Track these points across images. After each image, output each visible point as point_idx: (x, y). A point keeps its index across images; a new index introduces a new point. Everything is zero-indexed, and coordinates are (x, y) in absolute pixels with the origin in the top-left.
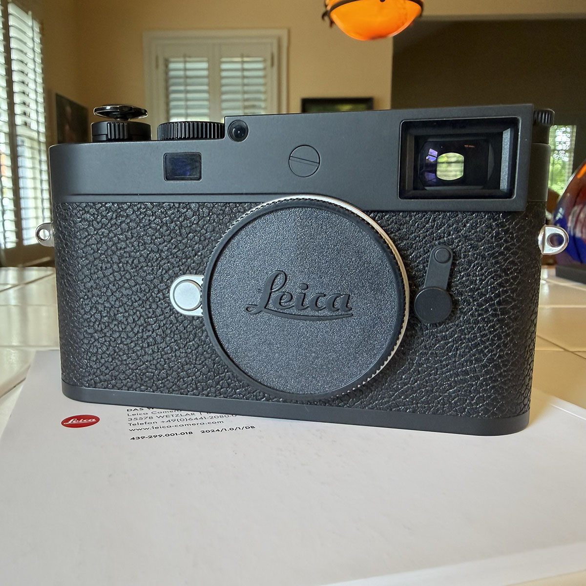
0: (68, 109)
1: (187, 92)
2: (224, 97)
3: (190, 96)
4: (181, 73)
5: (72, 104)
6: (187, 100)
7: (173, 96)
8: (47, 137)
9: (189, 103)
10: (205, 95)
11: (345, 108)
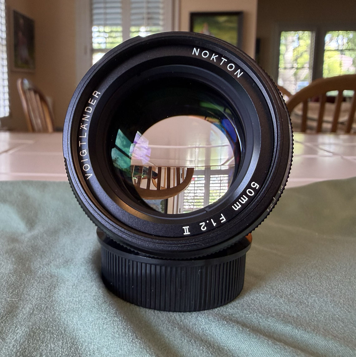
0: (21, 21)
1: (106, 8)
2: (133, 11)
3: (108, 11)
5: (24, 17)
6: (106, 14)
7: (95, 11)
8: (7, 41)
9: (108, 17)
10: (119, 11)
11: (222, 19)
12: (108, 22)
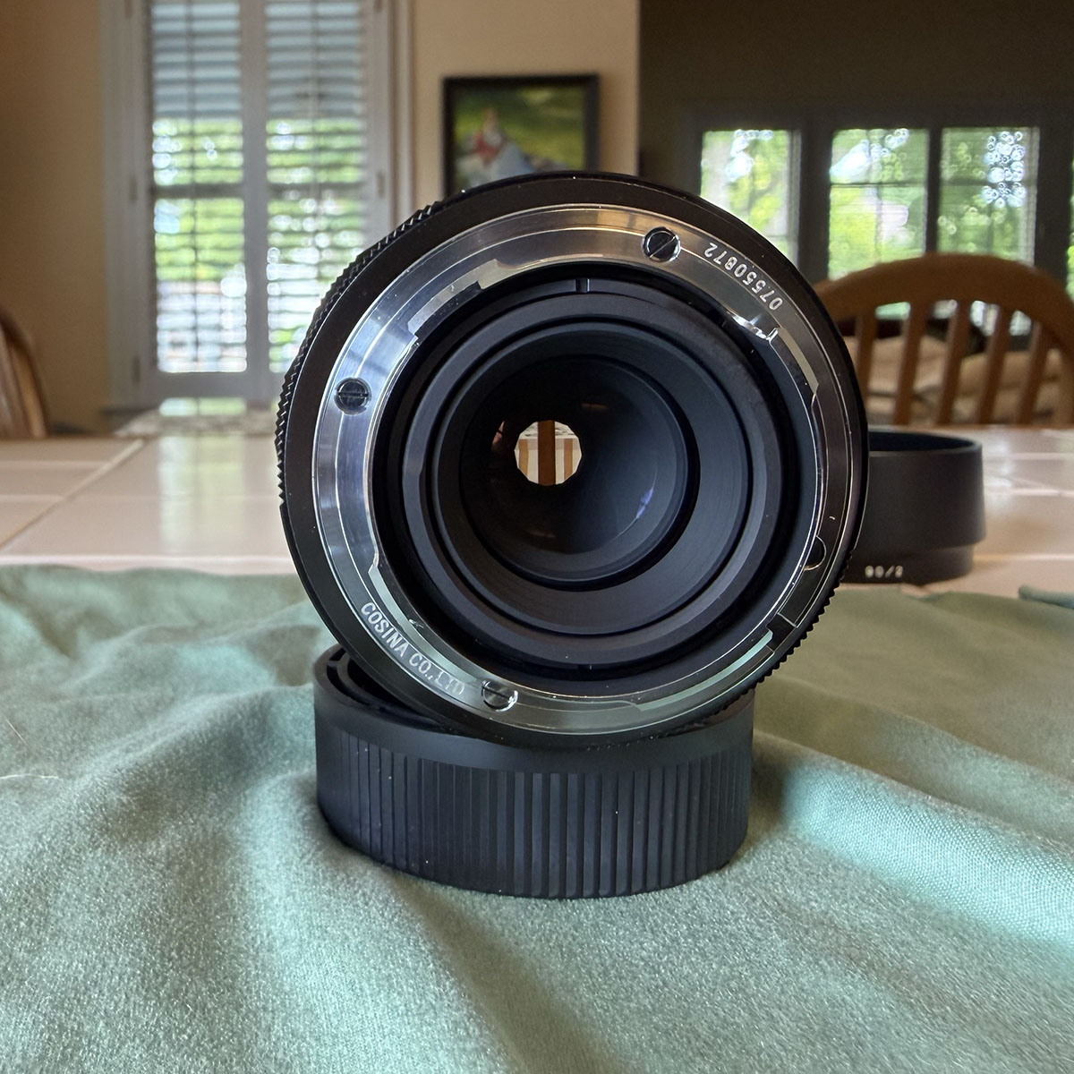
1: (192, 65)
2: (276, 75)
3: (200, 74)
4: (180, 26)
6: (193, 82)
7: (161, 75)
9: (199, 90)
10: (232, 73)
11: (539, 96)
12: (200, 107)
